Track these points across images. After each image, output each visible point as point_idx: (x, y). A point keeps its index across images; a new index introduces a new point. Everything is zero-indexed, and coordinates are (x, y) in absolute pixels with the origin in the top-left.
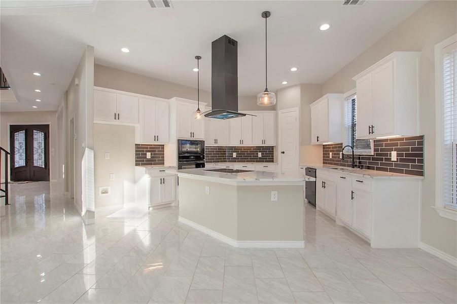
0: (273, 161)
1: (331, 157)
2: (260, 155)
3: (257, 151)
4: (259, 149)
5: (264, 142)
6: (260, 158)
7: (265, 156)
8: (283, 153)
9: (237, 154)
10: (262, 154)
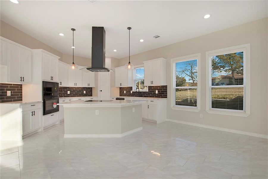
0: (92, 96)
1: (125, 93)
2: (85, 92)
3: (83, 90)
4: (84, 88)
5: (89, 85)
6: (85, 94)
7: (87, 93)
8: (101, 91)
9: (70, 92)
10: (86, 92)
